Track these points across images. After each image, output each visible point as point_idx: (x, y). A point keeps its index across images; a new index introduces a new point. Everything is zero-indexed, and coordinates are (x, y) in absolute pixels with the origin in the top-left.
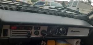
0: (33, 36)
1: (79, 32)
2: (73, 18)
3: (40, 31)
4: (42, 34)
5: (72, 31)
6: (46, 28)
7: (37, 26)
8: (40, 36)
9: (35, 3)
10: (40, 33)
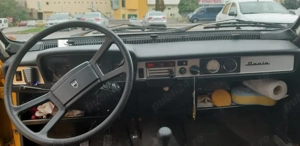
0: (178, 76)
1: (267, 63)
2: (259, 38)
3: (187, 67)
4: (193, 72)
5: (250, 64)
6: (197, 62)
7: (182, 60)
8: (188, 75)
9: (191, 15)
10: (188, 71)
